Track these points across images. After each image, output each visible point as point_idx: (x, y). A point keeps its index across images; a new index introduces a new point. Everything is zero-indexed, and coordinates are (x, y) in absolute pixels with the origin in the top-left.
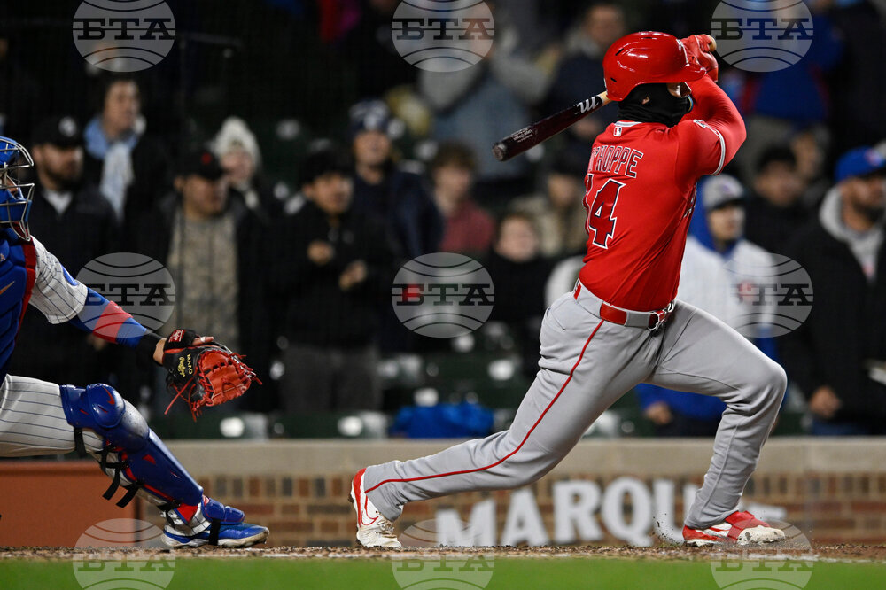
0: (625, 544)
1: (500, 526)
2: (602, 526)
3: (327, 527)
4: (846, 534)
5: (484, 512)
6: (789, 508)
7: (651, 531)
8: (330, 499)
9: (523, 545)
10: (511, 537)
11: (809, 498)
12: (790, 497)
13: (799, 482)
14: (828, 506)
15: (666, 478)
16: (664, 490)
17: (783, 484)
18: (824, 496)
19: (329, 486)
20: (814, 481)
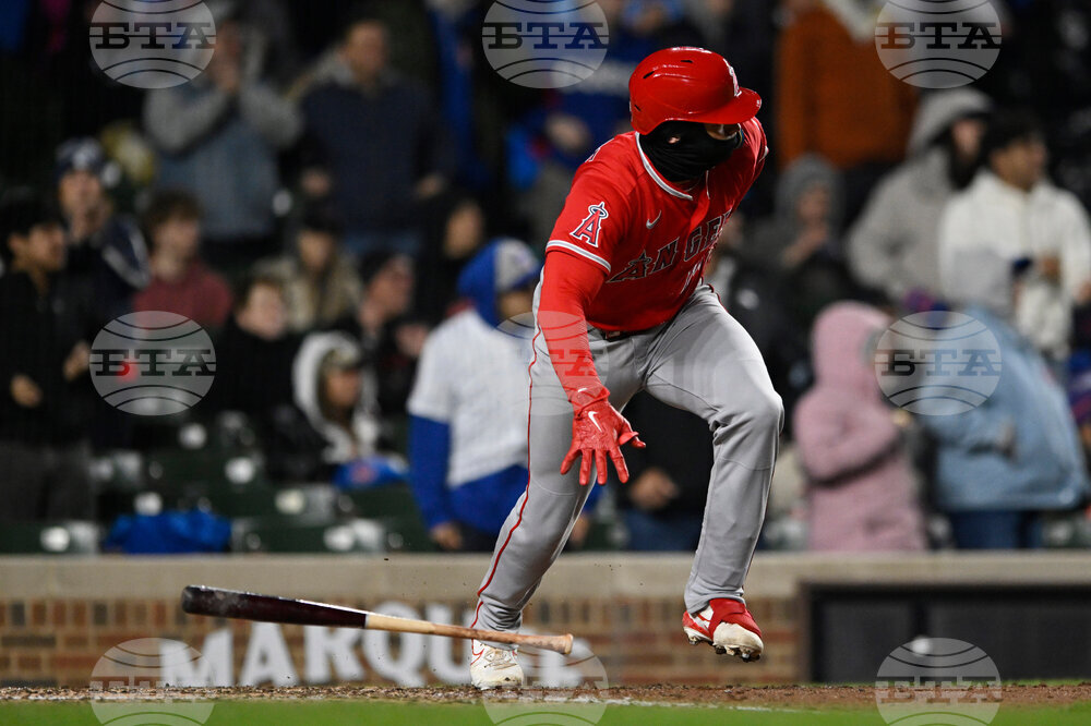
0: (390, 683)
1: (239, 661)
2: (364, 661)
3: (25, 663)
4: (662, 672)
5: (219, 644)
6: (593, 640)
7: (424, 668)
8: (29, 628)
9: (267, 685)
10: (251, 675)
11: (617, 628)
12: (595, 626)
13: (605, 608)
14: (641, 638)
15: (442, 602)
16: (440, 618)
17: (585, 611)
18: (636, 625)
19: (28, 613)
20: (623, 607)
